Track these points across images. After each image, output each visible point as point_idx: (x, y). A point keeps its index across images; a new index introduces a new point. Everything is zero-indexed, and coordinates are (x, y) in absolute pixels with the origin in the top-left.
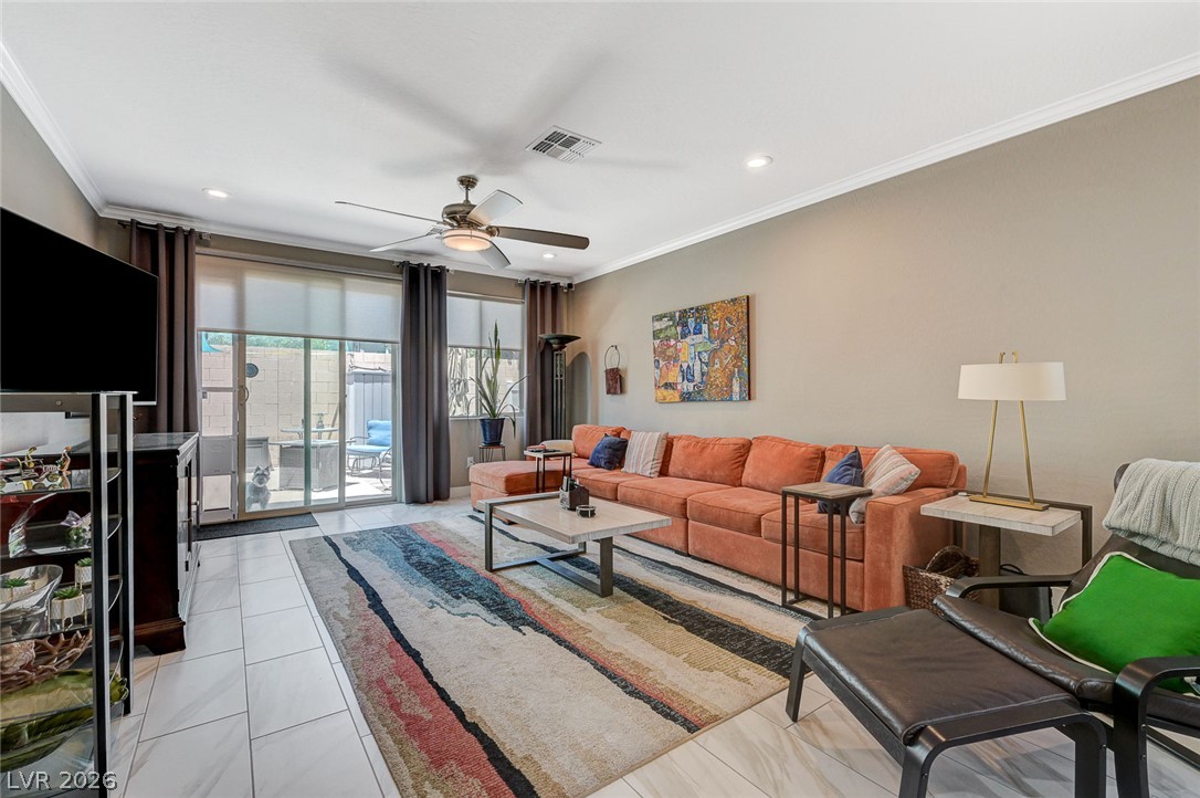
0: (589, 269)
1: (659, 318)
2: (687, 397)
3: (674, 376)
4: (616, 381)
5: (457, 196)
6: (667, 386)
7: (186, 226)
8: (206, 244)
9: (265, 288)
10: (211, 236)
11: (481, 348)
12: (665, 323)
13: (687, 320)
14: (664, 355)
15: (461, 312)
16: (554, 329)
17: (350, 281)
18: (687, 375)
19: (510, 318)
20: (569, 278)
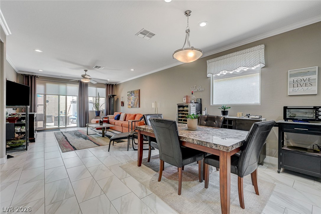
0: (119, 82)
1: (128, 92)
2: (132, 107)
3: (130, 103)
4: (123, 104)
5: (84, 73)
6: (129, 105)
7: (34, 74)
8: (38, 78)
9: (50, 86)
10: (40, 76)
11: (96, 97)
12: (129, 93)
13: (132, 93)
14: (129, 99)
15: (92, 90)
16: (112, 94)
17: (68, 84)
18: (132, 103)
19: (103, 91)
20: (116, 83)
